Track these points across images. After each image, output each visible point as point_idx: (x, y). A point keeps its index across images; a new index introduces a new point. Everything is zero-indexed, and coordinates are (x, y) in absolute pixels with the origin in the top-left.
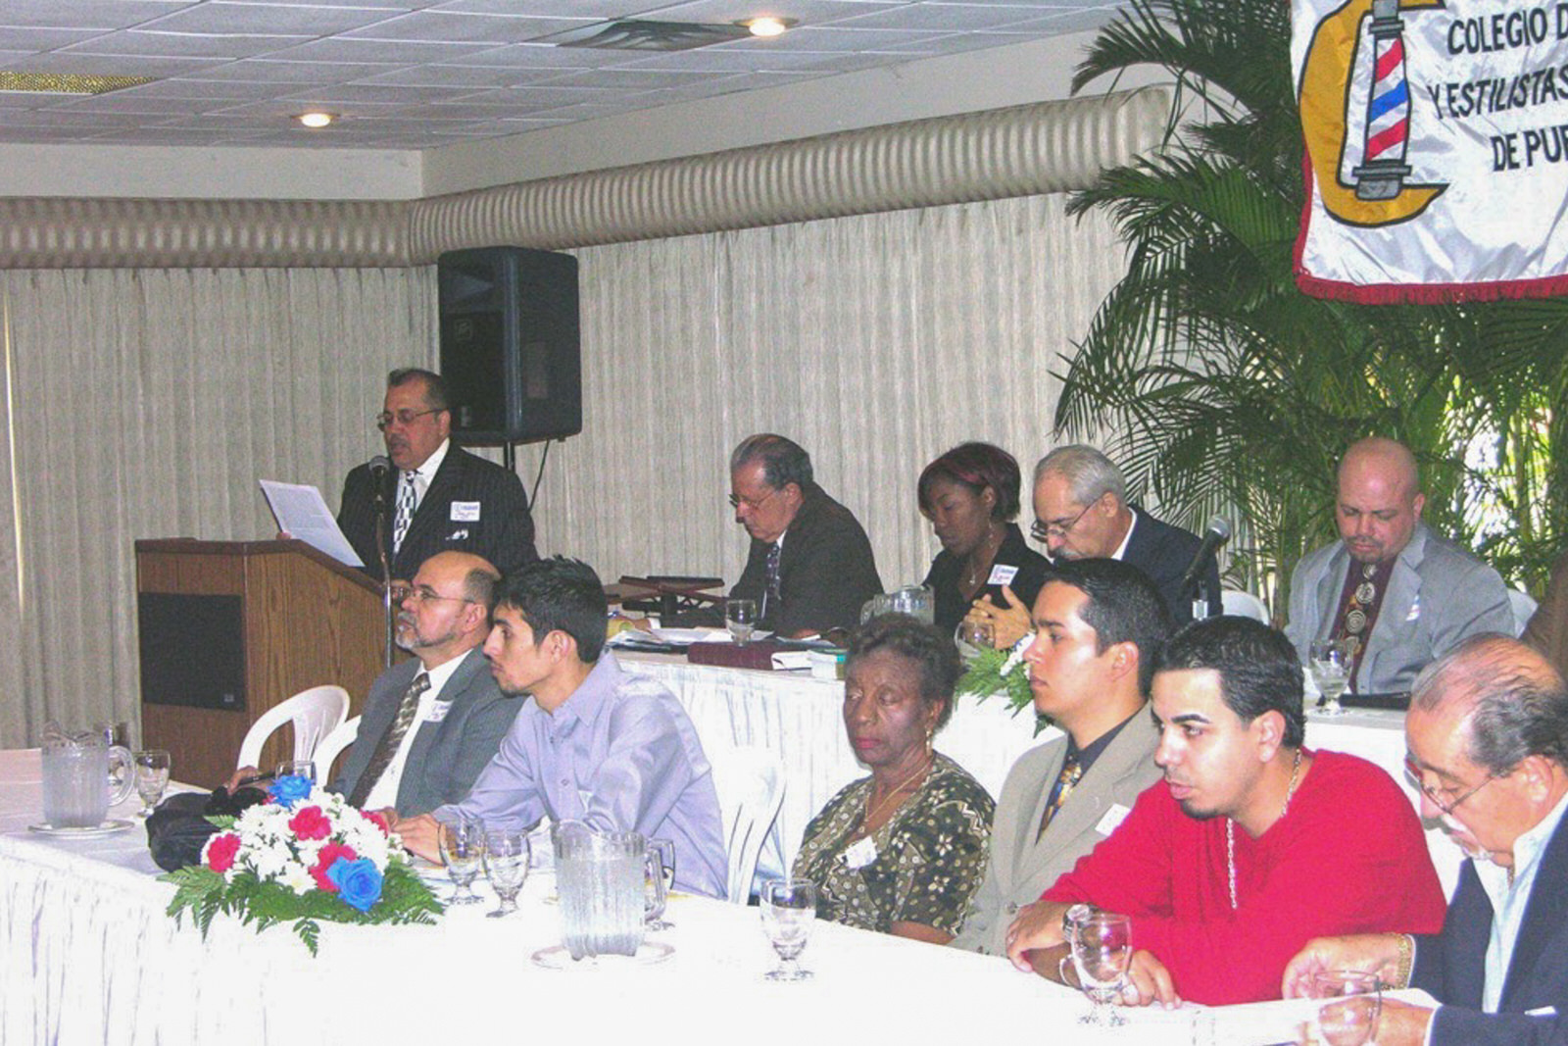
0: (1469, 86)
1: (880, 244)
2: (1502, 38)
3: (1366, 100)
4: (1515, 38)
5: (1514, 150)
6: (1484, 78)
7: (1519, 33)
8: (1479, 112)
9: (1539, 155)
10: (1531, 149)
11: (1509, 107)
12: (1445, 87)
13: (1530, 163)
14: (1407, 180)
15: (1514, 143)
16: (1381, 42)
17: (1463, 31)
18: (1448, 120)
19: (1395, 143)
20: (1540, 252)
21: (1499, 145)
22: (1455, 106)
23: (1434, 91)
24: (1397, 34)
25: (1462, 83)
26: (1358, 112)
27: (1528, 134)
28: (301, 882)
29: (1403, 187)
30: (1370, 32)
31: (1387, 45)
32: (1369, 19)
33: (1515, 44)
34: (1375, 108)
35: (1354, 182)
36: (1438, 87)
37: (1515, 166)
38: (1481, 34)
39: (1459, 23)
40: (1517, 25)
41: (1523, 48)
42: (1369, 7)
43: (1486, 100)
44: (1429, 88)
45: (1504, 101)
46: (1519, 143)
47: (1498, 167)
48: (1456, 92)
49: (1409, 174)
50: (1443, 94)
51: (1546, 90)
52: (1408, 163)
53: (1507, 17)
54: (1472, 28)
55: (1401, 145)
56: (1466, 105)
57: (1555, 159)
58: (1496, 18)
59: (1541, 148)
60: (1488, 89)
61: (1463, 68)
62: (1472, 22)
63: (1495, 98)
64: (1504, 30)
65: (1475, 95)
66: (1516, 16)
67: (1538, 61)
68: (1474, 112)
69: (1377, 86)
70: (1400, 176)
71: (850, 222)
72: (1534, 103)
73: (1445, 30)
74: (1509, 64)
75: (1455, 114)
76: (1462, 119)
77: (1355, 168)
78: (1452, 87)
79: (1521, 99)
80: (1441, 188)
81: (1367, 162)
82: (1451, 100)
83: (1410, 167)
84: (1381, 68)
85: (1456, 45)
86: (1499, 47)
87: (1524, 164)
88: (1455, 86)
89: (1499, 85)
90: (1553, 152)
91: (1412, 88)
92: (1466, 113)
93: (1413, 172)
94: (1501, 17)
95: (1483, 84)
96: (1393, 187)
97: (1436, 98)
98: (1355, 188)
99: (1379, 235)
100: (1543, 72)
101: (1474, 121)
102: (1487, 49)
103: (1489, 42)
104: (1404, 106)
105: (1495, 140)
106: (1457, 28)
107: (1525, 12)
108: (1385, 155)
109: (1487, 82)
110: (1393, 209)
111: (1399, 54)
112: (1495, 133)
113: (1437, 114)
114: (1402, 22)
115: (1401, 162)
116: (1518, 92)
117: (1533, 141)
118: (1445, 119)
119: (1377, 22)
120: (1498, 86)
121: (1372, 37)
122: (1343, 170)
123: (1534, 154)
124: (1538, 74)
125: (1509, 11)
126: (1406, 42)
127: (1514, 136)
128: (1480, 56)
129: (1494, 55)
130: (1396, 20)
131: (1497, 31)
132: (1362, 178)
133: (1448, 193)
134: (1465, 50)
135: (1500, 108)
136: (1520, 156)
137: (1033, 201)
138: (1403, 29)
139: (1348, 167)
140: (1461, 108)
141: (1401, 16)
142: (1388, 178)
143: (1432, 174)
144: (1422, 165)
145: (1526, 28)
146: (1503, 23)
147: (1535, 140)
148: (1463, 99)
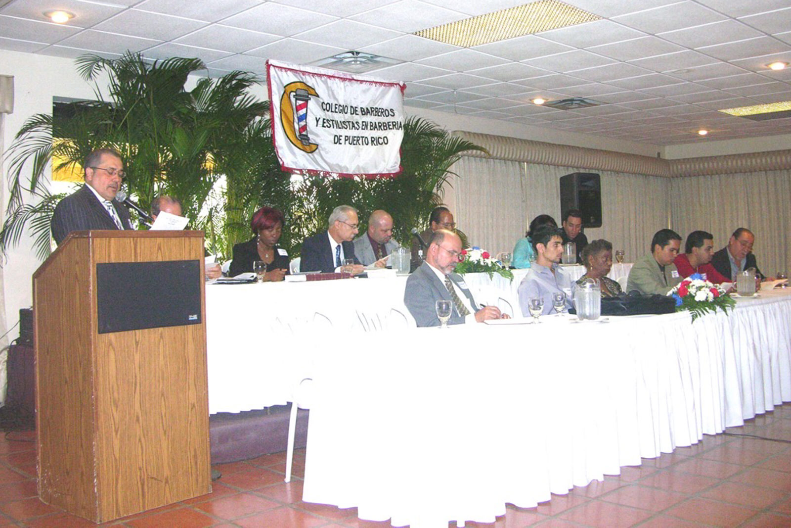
0: (329, 120)
2: (337, 110)
5: (340, 139)
6: (333, 119)
7: (341, 110)
8: (333, 128)
9: (347, 142)
10: (346, 140)
11: (342, 128)
12: (322, 119)
13: (345, 143)
15: (341, 138)
16: (298, 101)
17: (325, 105)
19: (305, 130)
21: (336, 138)
22: (325, 125)
24: (305, 100)
26: (296, 119)
27: (346, 136)
29: (309, 143)
30: (294, 97)
31: (301, 102)
32: (294, 94)
33: (340, 113)
34: (299, 119)
35: (299, 138)
36: (319, 118)
37: (340, 144)
38: (331, 108)
40: (341, 108)
41: (342, 114)
42: (294, 90)
43: (335, 125)
44: (316, 118)
45: (340, 126)
46: (343, 138)
47: (335, 142)
48: (325, 121)
49: (310, 140)
50: (321, 122)
51: (353, 127)
54: (328, 105)
56: (329, 125)
57: (351, 144)
58: (335, 104)
59: (348, 140)
60: (335, 123)
61: (327, 115)
62: (328, 103)
63: (337, 125)
64: (338, 108)
65: (331, 123)
66: (340, 105)
67: (347, 118)
68: (331, 127)
72: (348, 129)
73: (320, 104)
74: (339, 117)
75: (324, 127)
79: (345, 127)
80: (318, 146)
81: (300, 133)
82: (324, 123)
83: (309, 138)
84: (298, 108)
85: (324, 108)
86: (336, 112)
87: (343, 143)
88: (325, 119)
89: (337, 122)
90: (351, 142)
91: (308, 116)
92: (328, 127)
95: (332, 121)
96: (307, 142)
97: (317, 121)
98: (301, 141)
101: (329, 129)
102: (332, 112)
103: (333, 110)
104: (306, 121)
105: (335, 136)
106: (323, 104)
107: (343, 105)
108: (304, 133)
109: (334, 121)
110: (308, 149)
111: (305, 106)
112: (335, 134)
113: (317, 125)
114: (310, 98)
115: (307, 136)
116: (344, 125)
118: (320, 127)
119: (296, 95)
121: (295, 99)
124: (349, 122)
125: (338, 104)
127: (341, 136)
128: (330, 113)
129: (334, 114)
131: (336, 108)
132: (301, 138)
133: (319, 148)
134: (326, 110)
135: (339, 128)
136: (342, 141)
138: (309, 100)
139: (297, 134)
140: (327, 125)
141: (307, 96)
142: (306, 139)
143: (315, 141)
144: (312, 138)
145: (343, 109)
146: (337, 106)
147: (347, 138)
148: (327, 123)
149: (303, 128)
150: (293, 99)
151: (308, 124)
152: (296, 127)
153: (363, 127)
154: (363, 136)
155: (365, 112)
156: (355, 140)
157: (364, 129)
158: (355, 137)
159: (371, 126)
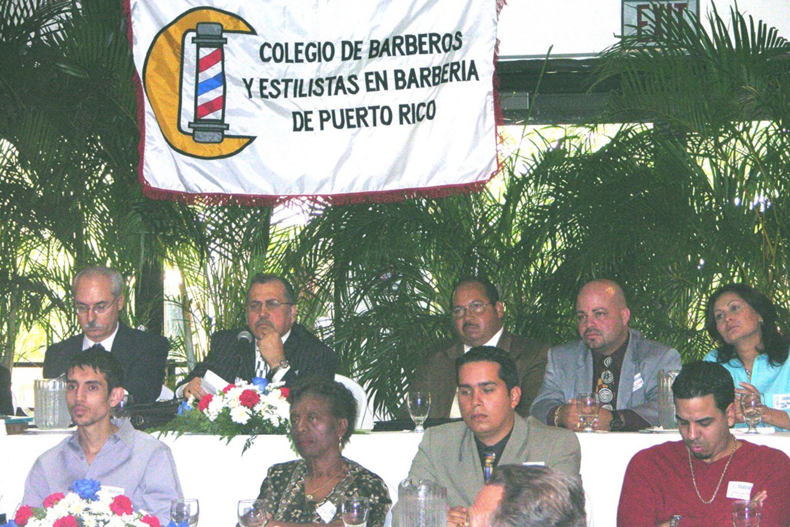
0: (277, 81)
2: (302, 56)
3: (194, 82)
4: (311, 57)
5: (309, 120)
6: (287, 77)
7: (314, 54)
8: (286, 96)
9: (328, 125)
10: (322, 120)
11: (310, 95)
12: (259, 80)
13: (322, 128)
14: (226, 133)
15: (310, 116)
16: (201, 49)
17: (271, 50)
19: (216, 110)
21: (298, 117)
22: (266, 92)
23: (248, 82)
24: (219, 45)
25: (272, 79)
26: (189, 88)
27: (322, 112)
29: (224, 136)
30: (193, 42)
32: (194, 34)
33: (310, 60)
34: (199, 89)
35: (191, 131)
36: (252, 80)
37: (309, 129)
38: (285, 52)
39: (268, 44)
40: (313, 50)
41: (316, 63)
42: (193, 28)
43: (291, 90)
44: (245, 80)
45: (305, 91)
46: (315, 117)
47: (296, 129)
48: (266, 84)
49: (228, 129)
50: (256, 85)
51: (338, 88)
52: (226, 122)
53: (305, 45)
54: (278, 48)
55: (220, 111)
56: (275, 93)
57: (339, 128)
58: (297, 45)
59: (331, 120)
60: (291, 85)
61: (274, 70)
62: (278, 45)
63: (298, 90)
64: (304, 52)
65: (281, 87)
66: (312, 45)
67: (328, 71)
68: (282, 96)
69: (200, 75)
70: (222, 131)
72: (330, 94)
73: (257, 47)
74: (306, 71)
75: (263, 96)
76: (271, 100)
77: (190, 123)
78: (262, 81)
79: (319, 91)
80: (252, 139)
81: (197, 119)
82: (262, 88)
83: (228, 125)
84: (201, 65)
85: (266, 56)
86: (298, 61)
87: (317, 129)
88: (266, 80)
89: (299, 83)
90: (339, 123)
91: (227, 78)
92: (274, 97)
93: (230, 128)
94: (302, 44)
95: (287, 81)
96: (218, 136)
97: (248, 87)
98: (192, 135)
99: (212, 164)
100: (335, 78)
102: (288, 61)
103: (292, 56)
104: (220, 89)
105: (295, 114)
106: (266, 48)
107: (319, 43)
108: (211, 116)
109: (291, 80)
110: (219, 150)
111: (219, 57)
112: (296, 110)
113: (247, 95)
114: (226, 39)
115: (222, 122)
116: (314, 87)
117: (325, 116)
118: (253, 99)
119: (198, 36)
121: (195, 45)
122: (182, 123)
123: (325, 123)
124: (330, 79)
125: (307, 42)
126: (226, 51)
127: (310, 112)
128: (284, 64)
129: (295, 65)
130: (221, 37)
131: (297, 52)
132: (195, 129)
133: (255, 142)
134: (272, 60)
135: (301, 95)
136: (314, 124)
138: (226, 43)
139: (185, 120)
140: (270, 93)
141: (224, 35)
142: (213, 130)
143: (243, 130)
144: (236, 125)
145: (319, 52)
146: (302, 48)
148: (272, 88)
149: (211, 106)
150: (190, 48)
151: (228, 95)
152: (188, 107)
153: (372, 85)
154: (374, 104)
155: (383, 48)
156: (350, 118)
157: (376, 89)
158: (349, 110)
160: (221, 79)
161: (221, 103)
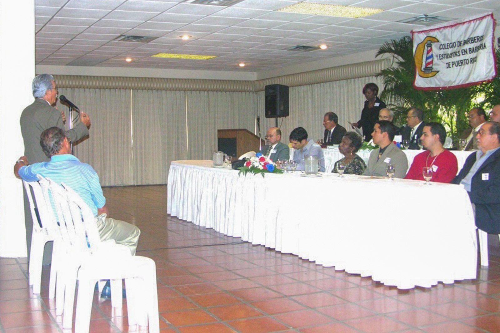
0: (443, 55)
1: (339, 86)
2: (448, 47)
3: (426, 57)
6: (445, 53)
7: (451, 46)
9: (454, 66)
10: (453, 65)
13: (453, 67)
14: (433, 70)
15: (450, 64)
18: (439, 60)
20: (455, 82)
22: (440, 58)
24: (431, 46)
25: (442, 54)
26: (424, 59)
27: (452, 62)
28: (261, 168)
29: (432, 71)
31: (429, 48)
32: (426, 44)
33: (451, 48)
34: (427, 59)
37: (450, 67)
38: (445, 46)
39: (441, 45)
40: (451, 45)
41: (452, 49)
42: (426, 42)
43: (445, 57)
44: (436, 55)
45: (448, 57)
46: (451, 64)
47: (447, 68)
48: (440, 56)
50: (438, 56)
51: (455, 55)
52: (433, 67)
55: (431, 65)
56: (442, 58)
57: (457, 66)
58: (448, 44)
61: (442, 52)
62: (443, 44)
65: (444, 56)
66: (451, 43)
67: (454, 50)
69: (428, 55)
70: (431, 70)
71: (334, 82)
72: (453, 57)
73: (439, 46)
74: (449, 51)
76: (442, 60)
78: (440, 55)
80: (438, 72)
81: (426, 67)
82: (440, 57)
84: (428, 52)
86: (448, 48)
90: (456, 65)
92: (442, 59)
95: (445, 54)
96: (430, 71)
97: (437, 57)
98: (424, 72)
99: (428, 79)
101: (443, 60)
102: (446, 49)
103: (446, 47)
104: (432, 58)
105: (447, 63)
108: (429, 66)
110: (430, 75)
111: (431, 50)
113: (437, 59)
115: (431, 67)
116: (451, 56)
119: (428, 45)
120: (448, 55)
124: (454, 53)
125: (450, 43)
127: (450, 63)
128: (445, 50)
129: (447, 50)
131: (448, 46)
132: (425, 70)
133: (439, 72)
134: (442, 49)
135: (448, 58)
136: (451, 66)
137: (367, 78)
139: (423, 68)
141: (432, 43)
142: (429, 70)
143: (437, 69)
144: (435, 68)
145: (452, 45)
146: (448, 45)
147: (453, 63)
148: (442, 57)
149: (429, 63)
150: (426, 47)
151: (434, 60)
152: (424, 64)
153: (463, 53)
154: (464, 59)
155: (466, 42)
156: (459, 63)
157: (465, 54)
158: (459, 61)
159: (470, 51)
160: (432, 56)
161: (432, 62)
